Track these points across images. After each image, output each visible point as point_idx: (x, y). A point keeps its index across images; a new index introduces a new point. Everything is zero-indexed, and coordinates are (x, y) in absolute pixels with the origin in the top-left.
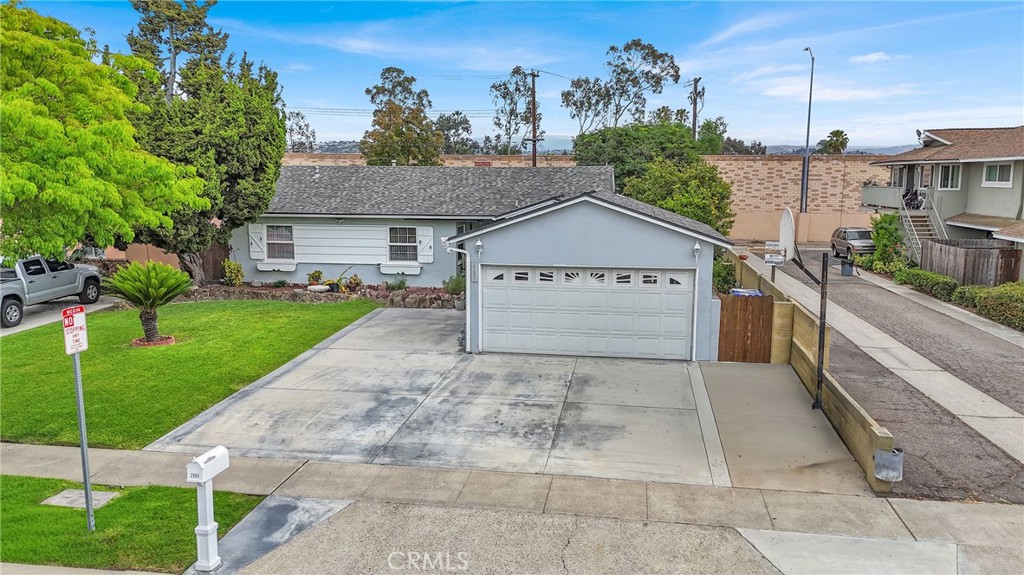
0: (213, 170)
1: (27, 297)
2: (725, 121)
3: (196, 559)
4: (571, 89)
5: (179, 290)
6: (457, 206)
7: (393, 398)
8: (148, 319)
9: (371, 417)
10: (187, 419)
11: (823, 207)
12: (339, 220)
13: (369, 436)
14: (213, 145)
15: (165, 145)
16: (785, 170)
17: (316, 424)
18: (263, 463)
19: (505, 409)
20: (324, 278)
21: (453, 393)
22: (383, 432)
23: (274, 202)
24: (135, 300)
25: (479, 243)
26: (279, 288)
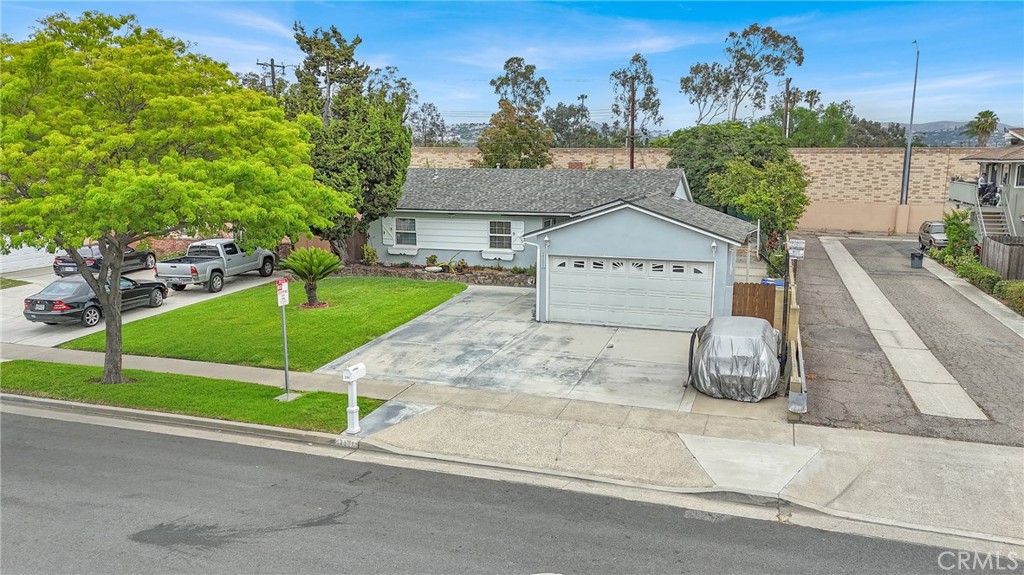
0: (357, 178)
1: (226, 271)
2: (851, 104)
3: (347, 428)
4: (690, 75)
5: (332, 268)
6: (545, 205)
7: (476, 349)
8: (311, 289)
9: (459, 360)
10: (339, 357)
11: (925, 199)
12: (451, 215)
13: (456, 371)
14: (356, 159)
15: (323, 159)
16: (885, 163)
17: (422, 363)
18: (386, 383)
19: (553, 360)
20: (438, 261)
21: (519, 348)
22: (467, 369)
23: (402, 201)
24: (303, 276)
25: (546, 239)
26: (404, 269)
